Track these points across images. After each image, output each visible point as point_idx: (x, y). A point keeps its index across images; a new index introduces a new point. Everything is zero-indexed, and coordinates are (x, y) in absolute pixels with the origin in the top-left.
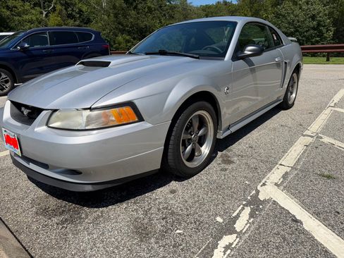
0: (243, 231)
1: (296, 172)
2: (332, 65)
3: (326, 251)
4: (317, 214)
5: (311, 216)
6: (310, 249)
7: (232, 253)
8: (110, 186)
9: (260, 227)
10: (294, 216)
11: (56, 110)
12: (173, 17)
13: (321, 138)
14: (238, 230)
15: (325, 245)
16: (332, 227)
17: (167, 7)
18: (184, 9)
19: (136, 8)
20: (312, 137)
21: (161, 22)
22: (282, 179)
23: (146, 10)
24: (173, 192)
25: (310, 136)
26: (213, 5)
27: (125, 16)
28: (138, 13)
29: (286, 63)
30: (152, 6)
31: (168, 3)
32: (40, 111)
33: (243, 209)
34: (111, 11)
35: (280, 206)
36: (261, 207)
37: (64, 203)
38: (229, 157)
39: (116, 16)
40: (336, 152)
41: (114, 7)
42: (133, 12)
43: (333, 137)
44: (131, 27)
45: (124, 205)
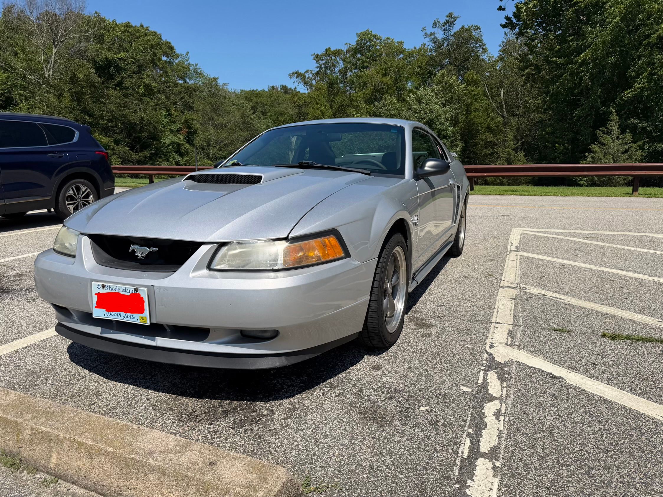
0: (504, 396)
1: (521, 329)
2: (480, 197)
3: (605, 400)
4: (574, 368)
5: (568, 371)
6: (588, 401)
7: (507, 418)
8: (307, 357)
9: (519, 390)
10: (551, 374)
11: (222, 244)
12: (192, 108)
13: (526, 289)
14: (498, 396)
15: (601, 395)
16: (597, 378)
17: (179, 89)
18: (212, 95)
19: (119, 84)
20: (514, 288)
21: (170, 115)
22: (509, 338)
23: (142, 90)
24: (377, 368)
25: (510, 287)
26: (263, 91)
27: (97, 98)
28: (126, 96)
29: (458, 187)
30: (154, 84)
31: (181, 82)
32: (195, 246)
33: (486, 375)
34: (66, 87)
35: (527, 366)
36: (506, 369)
37: (216, 402)
38: (421, 320)
39: (78, 97)
40: (553, 303)
41: (74, 80)
42: (115, 94)
43: (539, 286)
44: (110, 121)
45: (318, 391)
